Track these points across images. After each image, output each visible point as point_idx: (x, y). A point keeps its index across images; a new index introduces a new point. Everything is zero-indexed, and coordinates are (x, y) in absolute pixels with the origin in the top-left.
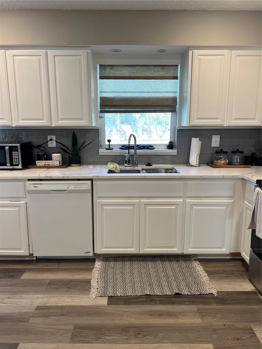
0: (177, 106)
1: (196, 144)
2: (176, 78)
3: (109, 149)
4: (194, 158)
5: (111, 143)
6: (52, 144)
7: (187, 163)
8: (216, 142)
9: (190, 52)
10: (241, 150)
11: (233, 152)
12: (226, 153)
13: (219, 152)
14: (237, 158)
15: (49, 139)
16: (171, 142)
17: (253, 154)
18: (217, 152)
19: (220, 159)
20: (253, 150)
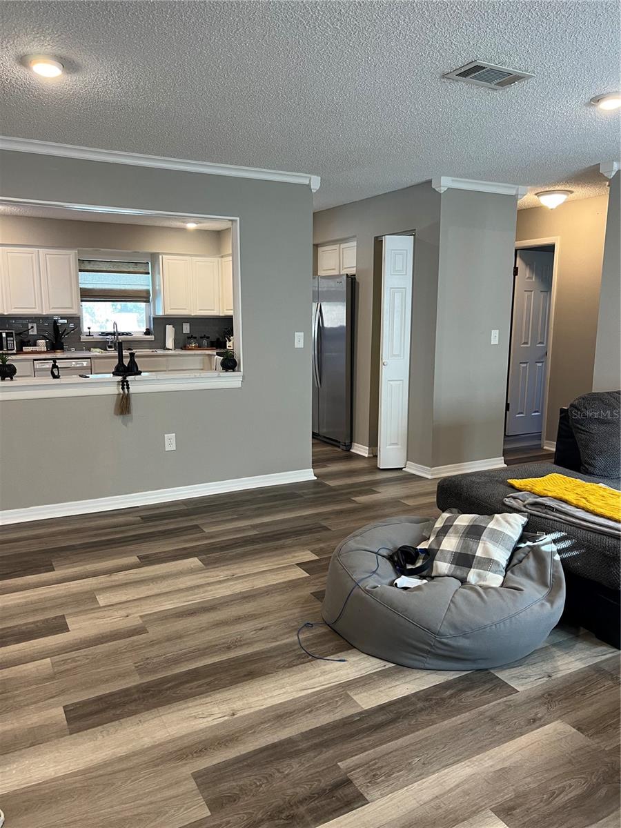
0: (151, 298)
1: (170, 330)
2: (148, 273)
3: (90, 335)
4: (170, 343)
5: (91, 330)
6: (34, 332)
7: (164, 348)
8: (186, 328)
9: (160, 256)
10: (207, 335)
11: (201, 337)
12: (195, 338)
13: (190, 337)
14: (205, 342)
15: (30, 327)
16: (147, 329)
17: (218, 339)
18: (189, 338)
19: (191, 343)
20: (217, 336)
